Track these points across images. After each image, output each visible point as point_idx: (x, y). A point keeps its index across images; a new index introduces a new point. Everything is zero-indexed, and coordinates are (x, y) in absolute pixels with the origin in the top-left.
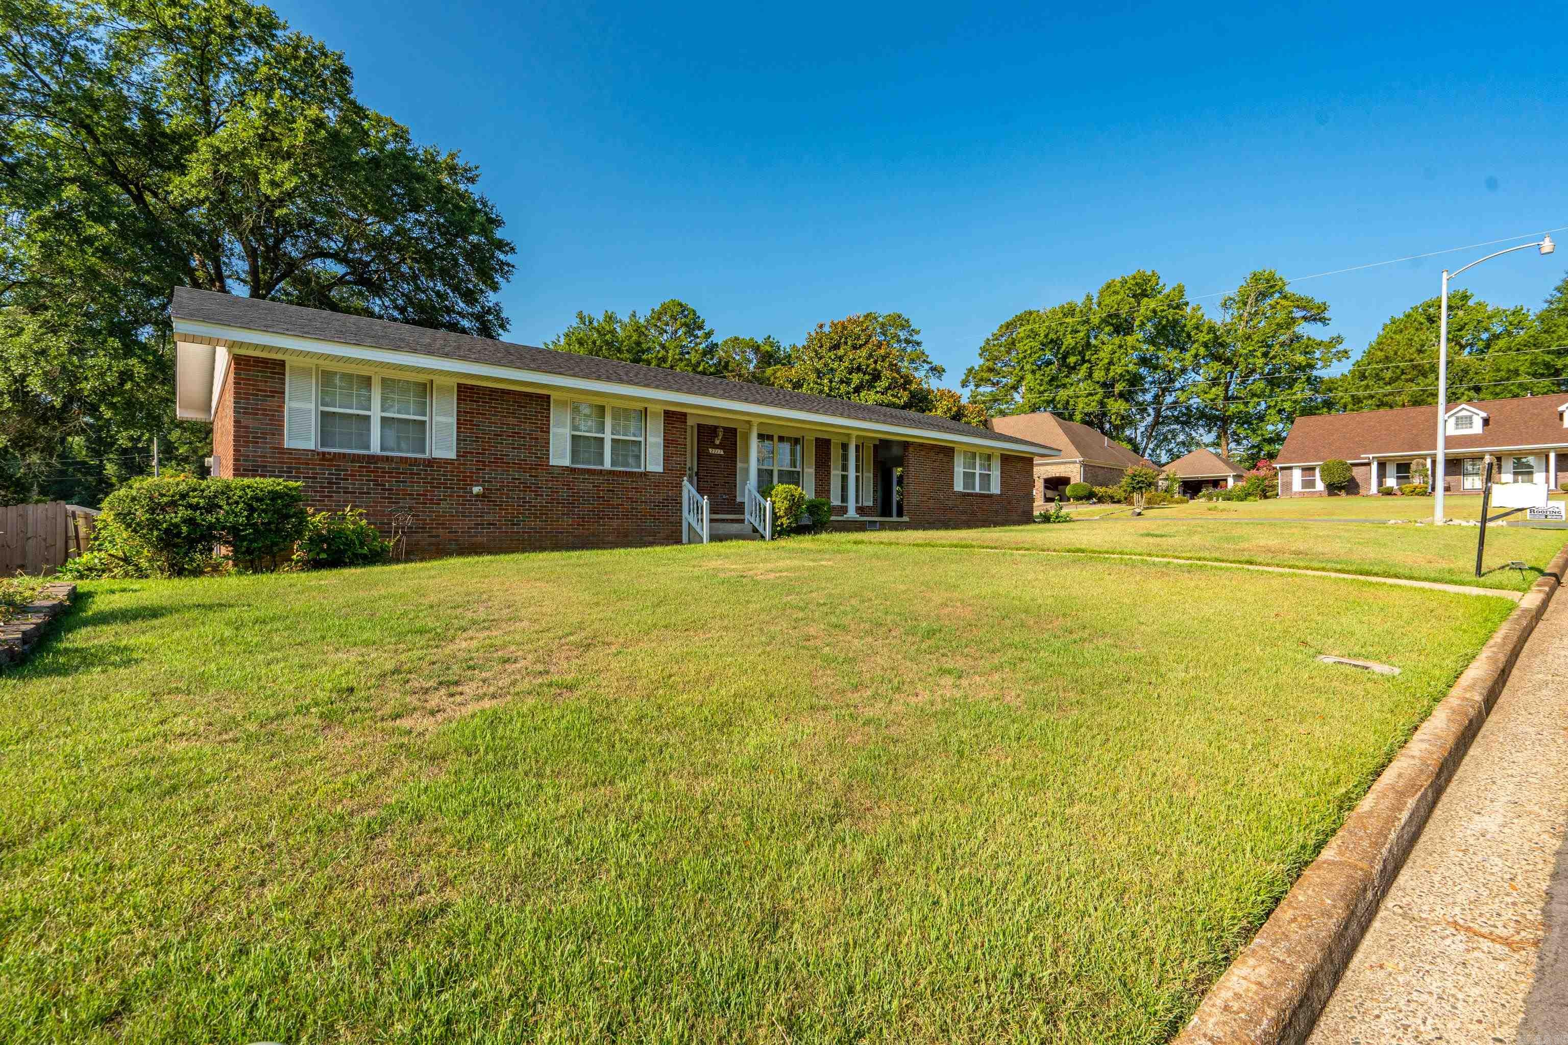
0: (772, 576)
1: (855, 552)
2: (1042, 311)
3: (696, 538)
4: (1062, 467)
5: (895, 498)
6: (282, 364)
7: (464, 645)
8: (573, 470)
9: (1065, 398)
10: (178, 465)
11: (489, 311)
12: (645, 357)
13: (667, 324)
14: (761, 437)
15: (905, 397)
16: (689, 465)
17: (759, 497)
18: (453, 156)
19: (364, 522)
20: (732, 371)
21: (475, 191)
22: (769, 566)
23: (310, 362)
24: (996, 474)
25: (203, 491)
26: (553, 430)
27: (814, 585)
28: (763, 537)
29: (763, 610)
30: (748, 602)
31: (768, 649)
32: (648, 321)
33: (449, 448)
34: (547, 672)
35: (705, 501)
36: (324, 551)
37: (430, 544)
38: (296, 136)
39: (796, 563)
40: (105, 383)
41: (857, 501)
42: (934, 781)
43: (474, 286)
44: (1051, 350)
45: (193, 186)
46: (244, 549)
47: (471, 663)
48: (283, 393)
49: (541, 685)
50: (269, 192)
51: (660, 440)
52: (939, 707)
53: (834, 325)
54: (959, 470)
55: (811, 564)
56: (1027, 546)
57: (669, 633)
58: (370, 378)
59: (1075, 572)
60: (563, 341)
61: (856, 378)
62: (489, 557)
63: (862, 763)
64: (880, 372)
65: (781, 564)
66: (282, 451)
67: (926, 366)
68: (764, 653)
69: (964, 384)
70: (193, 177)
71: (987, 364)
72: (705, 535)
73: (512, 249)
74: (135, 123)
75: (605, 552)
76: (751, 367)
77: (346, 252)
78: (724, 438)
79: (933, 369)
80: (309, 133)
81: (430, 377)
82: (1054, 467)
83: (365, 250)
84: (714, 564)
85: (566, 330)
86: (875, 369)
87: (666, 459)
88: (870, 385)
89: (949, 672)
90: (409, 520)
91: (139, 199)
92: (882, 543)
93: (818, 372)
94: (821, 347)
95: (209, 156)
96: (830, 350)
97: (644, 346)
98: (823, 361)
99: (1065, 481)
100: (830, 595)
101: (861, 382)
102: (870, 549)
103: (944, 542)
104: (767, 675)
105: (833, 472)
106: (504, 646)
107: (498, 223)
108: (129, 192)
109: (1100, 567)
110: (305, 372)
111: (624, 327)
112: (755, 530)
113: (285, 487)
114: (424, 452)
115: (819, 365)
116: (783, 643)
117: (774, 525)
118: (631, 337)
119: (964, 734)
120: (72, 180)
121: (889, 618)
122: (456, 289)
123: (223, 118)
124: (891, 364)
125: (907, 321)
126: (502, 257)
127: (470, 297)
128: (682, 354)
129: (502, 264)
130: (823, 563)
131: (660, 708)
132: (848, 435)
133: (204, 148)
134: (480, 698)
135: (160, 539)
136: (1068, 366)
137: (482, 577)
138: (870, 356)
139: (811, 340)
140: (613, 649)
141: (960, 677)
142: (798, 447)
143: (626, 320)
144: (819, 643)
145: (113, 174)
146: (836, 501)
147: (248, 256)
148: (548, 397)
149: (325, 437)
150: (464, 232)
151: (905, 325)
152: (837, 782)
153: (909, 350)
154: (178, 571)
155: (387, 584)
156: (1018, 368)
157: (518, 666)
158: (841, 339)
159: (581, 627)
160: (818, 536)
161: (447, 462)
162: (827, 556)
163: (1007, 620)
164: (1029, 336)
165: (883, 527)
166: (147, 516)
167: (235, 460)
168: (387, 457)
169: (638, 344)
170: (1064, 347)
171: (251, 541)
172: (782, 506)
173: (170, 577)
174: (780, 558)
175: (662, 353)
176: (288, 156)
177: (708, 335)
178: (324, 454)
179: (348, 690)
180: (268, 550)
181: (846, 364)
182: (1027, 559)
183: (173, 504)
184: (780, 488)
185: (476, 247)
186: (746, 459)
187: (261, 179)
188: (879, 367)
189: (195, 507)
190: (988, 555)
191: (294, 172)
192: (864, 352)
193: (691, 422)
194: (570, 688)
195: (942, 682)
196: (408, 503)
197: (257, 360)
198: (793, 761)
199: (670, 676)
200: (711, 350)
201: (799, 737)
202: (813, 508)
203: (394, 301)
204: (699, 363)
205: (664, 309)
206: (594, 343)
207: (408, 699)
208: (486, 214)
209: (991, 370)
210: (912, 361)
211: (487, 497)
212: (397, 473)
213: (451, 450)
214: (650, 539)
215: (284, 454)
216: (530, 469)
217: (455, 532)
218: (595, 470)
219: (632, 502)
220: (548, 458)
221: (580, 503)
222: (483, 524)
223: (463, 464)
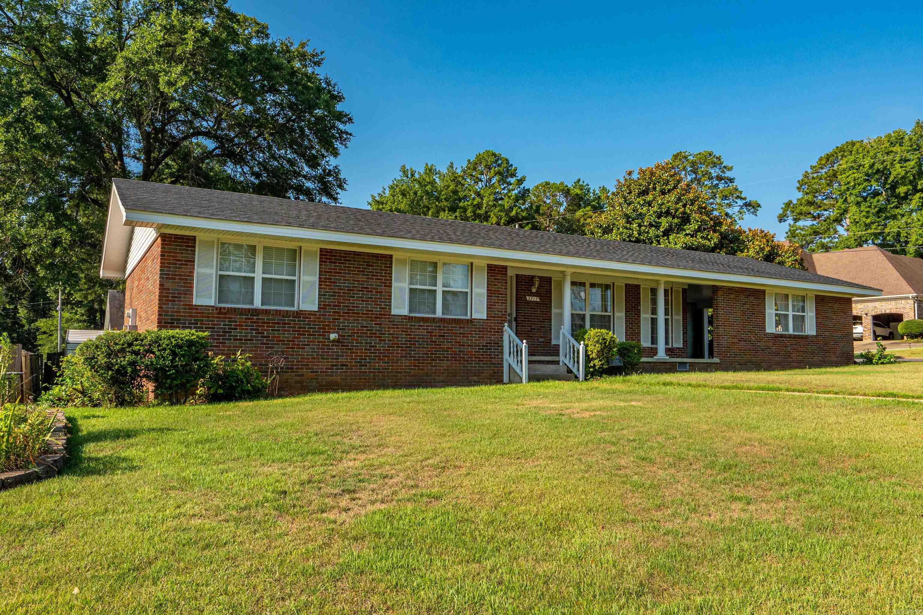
0: (587, 415)
1: (664, 393)
2: (866, 141)
3: (515, 379)
4: (893, 303)
5: (707, 337)
6: (194, 239)
7: (351, 464)
8: (410, 318)
9: (896, 230)
10: (72, 308)
11: (329, 174)
12: (461, 204)
13: (482, 174)
14: (573, 283)
15: (715, 238)
16: (509, 311)
17: (573, 341)
18: (303, 45)
19: (249, 364)
20: (543, 215)
21: (321, 72)
22: (585, 405)
23: (213, 237)
24: (810, 315)
25: (142, 340)
26: (394, 284)
27: (625, 423)
28: (576, 378)
29: (580, 444)
30: (568, 437)
31: (587, 475)
32: (464, 171)
33: (314, 303)
34: (417, 486)
35: (524, 345)
36: (220, 387)
37: (297, 382)
38: (187, 44)
39: (608, 403)
40: (42, 249)
41: (667, 343)
42: (717, 575)
43: (317, 152)
44: (877, 180)
45: (111, 90)
46: (167, 385)
47: (361, 477)
48: (194, 262)
49: (415, 495)
50: (166, 90)
51: (484, 291)
52: (727, 524)
53: (642, 172)
54: (770, 312)
55: (622, 404)
56: (835, 390)
57: (505, 460)
58: (255, 246)
59: (880, 416)
60: (387, 192)
61: (665, 222)
62: (345, 394)
63: (662, 559)
64: (689, 216)
65: (595, 404)
66: (192, 307)
67: (740, 202)
68: (583, 478)
69: (782, 219)
70: (111, 83)
71: (806, 197)
72: (524, 375)
73: (350, 119)
74: (68, 42)
75: (439, 390)
76: (562, 209)
77: (216, 130)
78: (540, 287)
79: (748, 205)
80: (197, 41)
81: (300, 244)
82: (883, 303)
83: (231, 127)
84: (535, 403)
85: (391, 183)
86: (684, 213)
87: (489, 308)
88: (680, 228)
89: (740, 499)
90: (282, 363)
91: (68, 102)
92: (690, 385)
93: (627, 217)
94: (630, 192)
95: (123, 65)
96: (638, 197)
97: (461, 194)
98: (632, 206)
99: (898, 318)
100: (639, 433)
101: (670, 226)
102: (679, 391)
103: (752, 384)
104: (586, 495)
105: (643, 316)
106: (380, 466)
107: (339, 98)
108: (61, 95)
109: (906, 413)
110: (209, 244)
111: (442, 177)
112: (570, 371)
113: (198, 336)
114: (293, 305)
115: (629, 210)
116: (599, 471)
117: (587, 366)
118: (448, 186)
119: (745, 545)
120: (28, 93)
121: (691, 453)
122: (302, 155)
123: (131, 33)
124: (700, 208)
125: (719, 158)
126: (341, 127)
127: (313, 162)
128: (496, 200)
129: (342, 132)
130: (633, 403)
131: (505, 515)
132: (657, 282)
133: (120, 60)
134: (373, 503)
135: (112, 377)
136: (897, 196)
137: (346, 411)
138: (679, 200)
139: (620, 186)
140: (464, 471)
141: (748, 504)
142: (609, 293)
143: (444, 171)
144: (628, 471)
145: (52, 83)
146: (646, 343)
147: (143, 139)
148: (391, 257)
149: (222, 295)
150: (311, 107)
151: (717, 162)
152: (642, 572)
153: (721, 186)
154: (121, 403)
155: (278, 415)
156: (841, 201)
157: (394, 480)
158: (649, 184)
159: (435, 453)
160: (628, 377)
161: (312, 313)
162: (638, 397)
163: (800, 459)
164: (852, 168)
165: (693, 368)
166: (106, 360)
167: (159, 315)
168: (266, 310)
169: (455, 192)
170: (892, 178)
171: (173, 379)
172: (594, 349)
173: (116, 406)
174: (593, 398)
175: (478, 200)
176: (180, 60)
177: (520, 182)
178: (220, 308)
179: (283, 493)
180: (183, 386)
181: (655, 209)
182: (831, 403)
183: (123, 350)
184: (592, 333)
185: (320, 119)
186: (561, 306)
187: (161, 80)
188: (688, 211)
189: (137, 353)
190: (793, 398)
191: (184, 73)
192: (672, 197)
193: (510, 273)
194: (437, 498)
195: (733, 507)
196: (281, 347)
197: (177, 237)
198: (609, 555)
199: (510, 493)
200: (524, 195)
201: (613, 541)
202: (624, 351)
203: (251, 168)
204: (511, 209)
205: (480, 159)
206: (415, 193)
207: (327, 500)
208: (329, 92)
209: (810, 203)
210: (725, 197)
211: (341, 342)
212: (273, 323)
213: (314, 304)
214: (475, 378)
215: (192, 309)
216: (376, 318)
217: (316, 372)
218: (429, 318)
219: (460, 345)
220: (390, 309)
221: (416, 347)
222: (337, 366)
223: (323, 315)
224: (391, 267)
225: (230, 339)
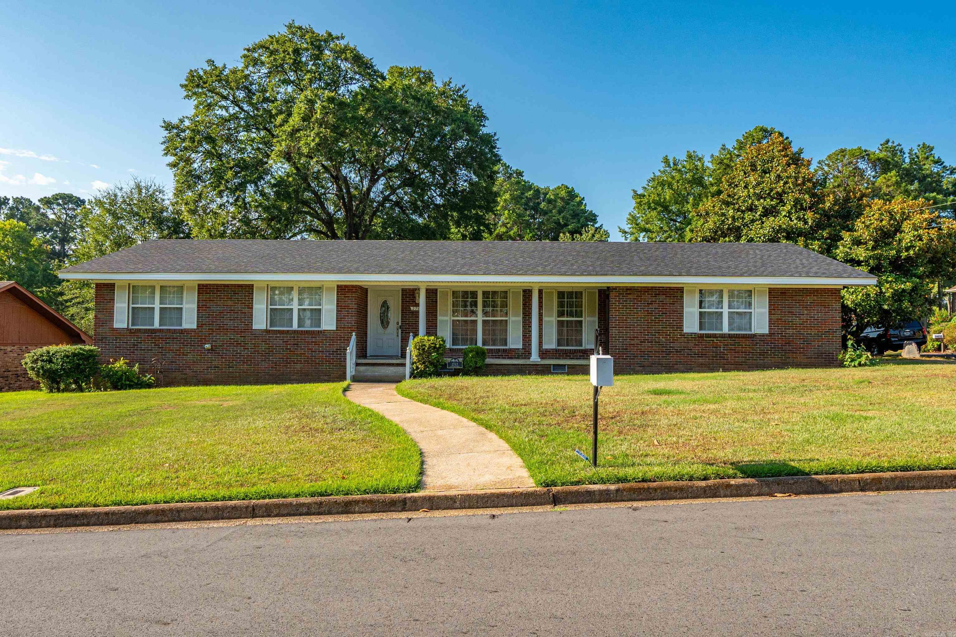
8: (269, 332)
23: (125, 283)
24: (760, 311)
26: (255, 306)
48: (114, 300)
51: (334, 307)
54: (691, 310)
58: (161, 286)
66: (113, 329)
87: (339, 320)
110: (124, 288)
114: (181, 326)
148: (252, 286)
149: (133, 320)
161: (192, 330)
165: (573, 370)
167: (95, 335)
168: (162, 330)
178: (131, 329)
196: (171, 355)
197: (104, 285)
211: (214, 351)
212: (166, 338)
213: (194, 323)
214: (326, 378)
215: (114, 331)
216: (241, 332)
217: (195, 372)
218: (283, 331)
219: (312, 351)
220: (252, 325)
221: (274, 353)
222: (211, 367)
223: (201, 331)
224: (253, 294)
225: (137, 350)
